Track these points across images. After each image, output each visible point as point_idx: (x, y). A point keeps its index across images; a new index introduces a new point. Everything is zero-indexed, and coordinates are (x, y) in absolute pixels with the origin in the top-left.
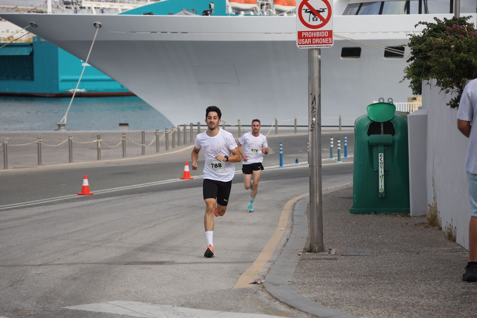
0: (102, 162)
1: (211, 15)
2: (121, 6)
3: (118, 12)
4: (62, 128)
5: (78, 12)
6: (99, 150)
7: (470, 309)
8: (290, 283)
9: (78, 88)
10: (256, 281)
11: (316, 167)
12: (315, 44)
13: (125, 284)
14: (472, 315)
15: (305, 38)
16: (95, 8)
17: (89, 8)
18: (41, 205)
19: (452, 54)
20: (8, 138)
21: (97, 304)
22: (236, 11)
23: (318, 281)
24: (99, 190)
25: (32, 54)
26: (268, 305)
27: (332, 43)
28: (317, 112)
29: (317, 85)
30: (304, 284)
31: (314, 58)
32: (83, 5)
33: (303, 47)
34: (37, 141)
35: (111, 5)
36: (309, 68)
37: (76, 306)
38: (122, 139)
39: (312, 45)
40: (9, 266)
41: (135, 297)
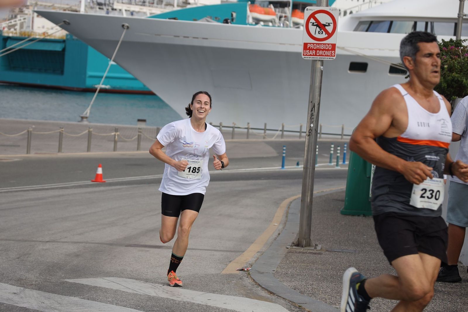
0: (118, 154)
1: (231, 23)
2: (150, 10)
3: (147, 15)
4: (85, 120)
5: (109, 13)
6: (115, 142)
7: (434, 305)
8: (274, 272)
9: (102, 84)
10: (243, 268)
11: (310, 169)
12: (319, 56)
13: (122, 263)
14: (435, 310)
15: (310, 49)
16: (126, 10)
17: (120, 10)
18: (57, 188)
19: (445, 74)
20: (34, 126)
21: (94, 279)
22: (256, 21)
23: (300, 272)
24: (111, 178)
25: (64, 50)
26: (251, 290)
27: (334, 56)
28: (315, 119)
29: (317, 94)
30: (287, 273)
31: (317, 68)
32: (115, 7)
33: (308, 58)
34: (59, 131)
35: (141, 9)
36: (311, 78)
37: (75, 279)
38: (138, 133)
39: (316, 57)
40: (19, 241)
41: (130, 275)
